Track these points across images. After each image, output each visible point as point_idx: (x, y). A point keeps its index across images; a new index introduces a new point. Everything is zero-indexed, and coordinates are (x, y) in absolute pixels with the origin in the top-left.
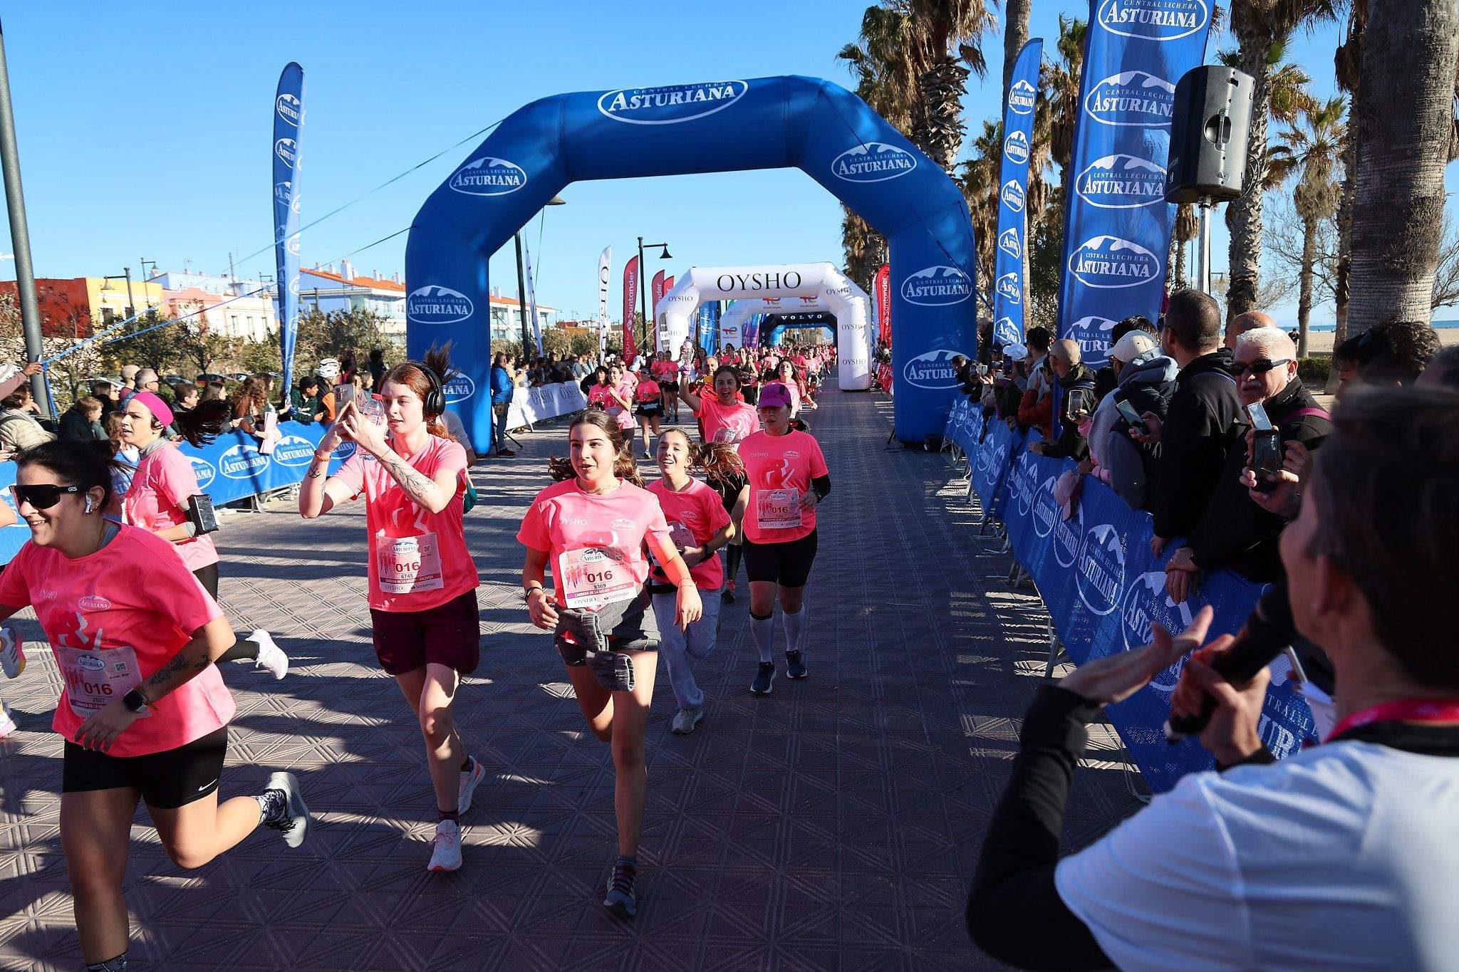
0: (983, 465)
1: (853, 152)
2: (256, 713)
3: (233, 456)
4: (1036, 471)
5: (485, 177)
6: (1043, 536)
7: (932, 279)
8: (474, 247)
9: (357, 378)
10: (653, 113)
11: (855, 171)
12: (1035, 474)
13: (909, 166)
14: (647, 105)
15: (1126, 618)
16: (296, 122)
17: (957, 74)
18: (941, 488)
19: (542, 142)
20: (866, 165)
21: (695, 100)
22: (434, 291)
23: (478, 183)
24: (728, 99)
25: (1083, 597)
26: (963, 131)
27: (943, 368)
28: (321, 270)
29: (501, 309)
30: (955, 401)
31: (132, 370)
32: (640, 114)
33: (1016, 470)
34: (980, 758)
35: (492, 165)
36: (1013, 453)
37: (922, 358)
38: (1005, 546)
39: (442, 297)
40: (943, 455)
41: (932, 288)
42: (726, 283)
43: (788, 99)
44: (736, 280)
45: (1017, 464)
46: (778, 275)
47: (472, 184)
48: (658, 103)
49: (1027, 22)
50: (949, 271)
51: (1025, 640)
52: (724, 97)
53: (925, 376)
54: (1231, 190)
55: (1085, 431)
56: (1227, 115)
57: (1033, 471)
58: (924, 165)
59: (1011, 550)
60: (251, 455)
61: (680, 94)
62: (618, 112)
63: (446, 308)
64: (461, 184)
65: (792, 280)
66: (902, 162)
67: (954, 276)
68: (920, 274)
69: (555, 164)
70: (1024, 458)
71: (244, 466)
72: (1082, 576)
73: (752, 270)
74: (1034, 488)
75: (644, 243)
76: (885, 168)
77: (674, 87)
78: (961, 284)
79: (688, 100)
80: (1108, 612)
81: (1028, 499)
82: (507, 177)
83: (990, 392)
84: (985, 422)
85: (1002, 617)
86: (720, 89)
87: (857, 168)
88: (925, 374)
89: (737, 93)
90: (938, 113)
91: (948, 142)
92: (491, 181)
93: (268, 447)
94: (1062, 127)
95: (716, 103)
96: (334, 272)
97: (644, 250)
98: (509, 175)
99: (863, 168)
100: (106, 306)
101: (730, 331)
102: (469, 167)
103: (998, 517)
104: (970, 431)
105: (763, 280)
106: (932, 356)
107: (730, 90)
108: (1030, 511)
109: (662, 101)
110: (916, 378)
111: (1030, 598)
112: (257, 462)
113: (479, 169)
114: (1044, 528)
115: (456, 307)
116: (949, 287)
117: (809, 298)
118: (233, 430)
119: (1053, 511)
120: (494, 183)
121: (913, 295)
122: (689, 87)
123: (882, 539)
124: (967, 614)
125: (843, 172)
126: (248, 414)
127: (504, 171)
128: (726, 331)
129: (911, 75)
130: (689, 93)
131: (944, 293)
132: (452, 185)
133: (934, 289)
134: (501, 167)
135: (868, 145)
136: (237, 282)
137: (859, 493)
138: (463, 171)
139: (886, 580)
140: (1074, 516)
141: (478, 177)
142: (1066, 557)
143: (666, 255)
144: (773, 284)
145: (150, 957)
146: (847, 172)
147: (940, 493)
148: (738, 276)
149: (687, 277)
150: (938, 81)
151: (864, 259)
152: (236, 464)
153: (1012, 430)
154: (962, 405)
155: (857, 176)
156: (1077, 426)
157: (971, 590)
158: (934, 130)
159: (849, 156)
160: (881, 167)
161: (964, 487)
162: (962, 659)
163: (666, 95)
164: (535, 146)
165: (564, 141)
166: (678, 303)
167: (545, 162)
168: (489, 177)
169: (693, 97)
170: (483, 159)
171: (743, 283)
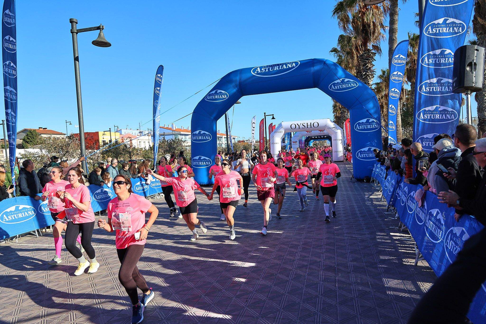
0: (386, 187)
1: (336, 82)
3: (138, 185)
4: (407, 189)
6: (411, 213)
7: (365, 123)
8: (212, 118)
9: (176, 160)
10: (269, 73)
11: (337, 88)
12: (407, 190)
13: (356, 85)
14: (267, 71)
15: (446, 244)
16: (161, 82)
17: (372, 54)
18: (371, 195)
19: (233, 84)
20: (341, 86)
21: (283, 68)
22: (200, 132)
23: (214, 98)
24: (293, 67)
25: (428, 235)
26: (374, 73)
27: (370, 153)
28: (166, 127)
29: (220, 137)
30: (375, 165)
31: (110, 159)
32: (265, 74)
33: (399, 189)
34: (391, 295)
35: (218, 92)
36: (398, 182)
37: (362, 150)
38: (396, 216)
39: (202, 134)
40: (372, 184)
41: (365, 126)
42: (293, 126)
43: (313, 66)
44: (297, 125)
45: (400, 187)
46: (311, 123)
47: (212, 98)
48: (271, 70)
49: (396, 36)
50: (371, 120)
51: (406, 251)
52: (292, 67)
53: (364, 156)
54: (478, 87)
55: (426, 175)
56: (475, 61)
57: (406, 189)
58: (361, 84)
59: (399, 218)
60: (144, 185)
61: (278, 67)
62: (258, 74)
63: (203, 137)
64: (208, 98)
65: (316, 125)
66: (354, 84)
67: (373, 122)
68: (361, 121)
69: (237, 91)
70: (402, 185)
71: (141, 188)
72: (427, 228)
73: (302, 122)
74: (406, 195)
75: (266, 115)
76: (347, 87)
77: (276, 65)
78: (376, 124)
79: (280, 68)
80: (439, 242)
81: (404, 199)
82: (223, 96)
83: (388, 161)
84: (387, 172)
85: (396, 242)
86: (291, 64)
87: (338, 87)
88: (364, 155)
89: (296, 65)
90: (365, 67)
91: (369, 77)
92: (218, 97)
93: (148, 182)
94: (410, 70)
95: (290, 69)
96: (170, 127)
99: (340, 87)
100: (104, 140)
101: (295, 142)
102: (211, 93)
103: (393, 205)
104: (381, 175)
105: (306, 126)
106: (366, 149)
107: (294, 64)
108: (405, 204)
109: (272, 69)
110: (360, 157)
111: (407, 235)
112: (146, 187)
113: (214, 94)
114: (411, 210)
115: (206, 137)
116: (371, 125)
117: (322, 131)
118: (139, 177)
119: (415, 204)
120: (219, 98)
121: (359, 128)
122: (281, 64)
123: (350, 213)
124: (383, 241)
125: (333, 88)
126: (143, 172)
127: (222, 94)
128: (294, 142)
129: (355, 56)
130: (280, 66)
131: (370, 128)
132: (206, 99)
133: (366, 126)
134: (221, 92)
135: (341, 79)
136: (141, 131)
137: (342, 197)
138: (209, 94)
139: (352, 228)
140: (423, 206)
141: (214, 96)
142: (421, 221)
143: (273, 118)
144: (309, 126)
146: (334, 89)
147: (371, 197)
148: (297, 124)
149: (280, 125)
150: (365, 57)
151: (340, 117)
152: (139, 188)
153: (397, 174)
154: (378, 166)
155: (338, 90)
156: (422, 173)
157: (384, 232)
158: (364, 73)
160: (346, 86)
161: (380, 195)
162: (382, 257)
163: (273, 67)
164: (231, 85)
165: (240, 84)
166: (278, 133)
167: (234, 90)
168: (217, 96)
169: (282, 68)
170: (215, 91)
171: (299, 126)
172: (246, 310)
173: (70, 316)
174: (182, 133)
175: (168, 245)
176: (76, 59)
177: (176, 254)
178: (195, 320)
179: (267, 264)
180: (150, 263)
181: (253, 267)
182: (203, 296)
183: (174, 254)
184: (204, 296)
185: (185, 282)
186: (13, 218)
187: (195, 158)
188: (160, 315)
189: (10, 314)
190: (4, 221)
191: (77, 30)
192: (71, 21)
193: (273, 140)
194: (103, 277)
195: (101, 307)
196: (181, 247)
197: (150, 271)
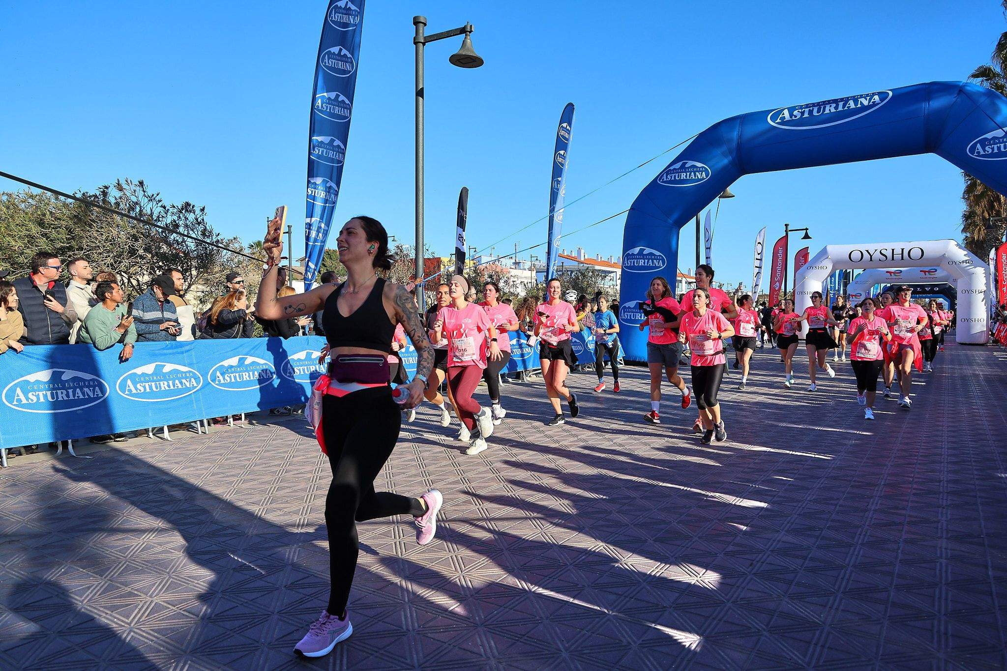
1: (989, 136)
2: (523, 480)
3: (513, 345)
5: (682, 174)
8: (671, 221)
9: (589, 304)
10: (812, 120)
11: (990, 151)
14: (806, 115)
16: (567, 140)
19: (724, 148)
20: (1002, 145)
21: (846, 108)
22: (642, 251)
23: (677, 178)
24: (874, 104)
28: (565, 254)
32: (801, 122)
35: (687, 166)
39: (646, 255)
42: (856, 256)
43: (928, 99)
44: (866, 254)
46: (903, 250)
47: (673, 179)
48: (815, 113)
52: (871, 103)
61: (834, 105)
62: (783, 123)
63: (648, 262)
64: (665, 180)
65: (916, 253)
69: (732, 163)
71: (518, 352)
73: (879, 246)
75: (789, 228)
77: (829, 101)
79: (840, 108)
82: (697, 173)
86: (868, 98)
87: (993, 149)
89: (882, 100)
92: (686, 176)
95: (864, 108)
96: (573, 256)
97: (789, 233)
98: (699, 172)
99: (999, 148)
101: (855, 296)
102: (672, 168)
105: (889, 255)
107: (876, 98)
109: (818, 112)
112: (526, 351)
113: (678, 169)
115: (655, 261)
117: (929, 272)
122: (842, 100)
125: (978, 153)
127: (695, 169)
128: (852, 296)
130: (841, 104)
132: (659, 180)
134: (693, 166)
135: (1005, 129)
136: (517, 261)
138: (667, 171)
141: (677, 174)
143: (807, 237)
144: (898, 257)
145: (462, 592)
146: (982, 153)
148: (867, 251)
149: (823, 253)
152: (514, 350)
155: (992, 155)
159: (986, 139)
163: (822, 107)
164: (718, 151)
165: (740, 146)
166: (814, 271)
167: (726, 161)
168: (685, 174)
169: (844, 106)
170: (681, 163)
171: (871, 256)
172: (752, 579)
173: (393, 531)
174: (597, 267)
175: (571, 449)
176: (420, 93)
177: (587, 466)
178: (634, 577)
179: (797, 508)
180: (536, 474)
181: (762, 508)
182: (650, 541)
183: (585, 465)
184: (652, 542)
185: (611, 513)
186: (302, 373)
187: (627, 305)
188: (560, 557)
189: (296, 512)
190: (288, 375)
191: (425, 38)
192: (416, 22)
193: (803, 285)
194: (450, 483)
195: (447, 526)
196: (600, 457)
197: (537, 484)
